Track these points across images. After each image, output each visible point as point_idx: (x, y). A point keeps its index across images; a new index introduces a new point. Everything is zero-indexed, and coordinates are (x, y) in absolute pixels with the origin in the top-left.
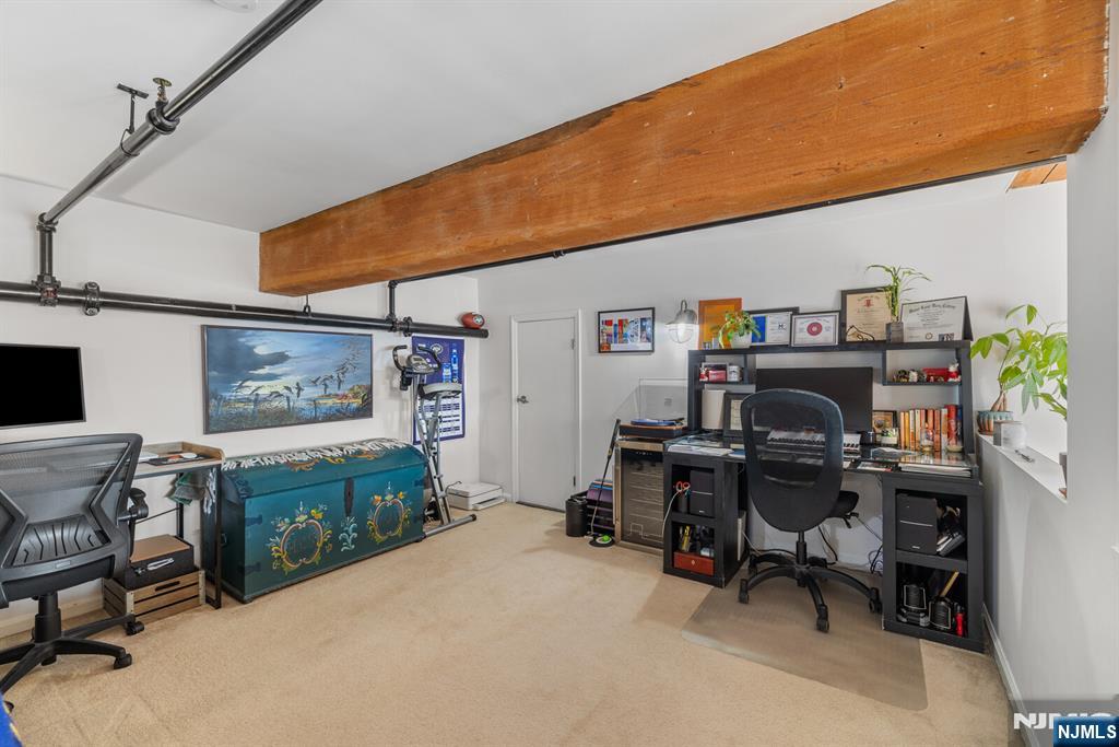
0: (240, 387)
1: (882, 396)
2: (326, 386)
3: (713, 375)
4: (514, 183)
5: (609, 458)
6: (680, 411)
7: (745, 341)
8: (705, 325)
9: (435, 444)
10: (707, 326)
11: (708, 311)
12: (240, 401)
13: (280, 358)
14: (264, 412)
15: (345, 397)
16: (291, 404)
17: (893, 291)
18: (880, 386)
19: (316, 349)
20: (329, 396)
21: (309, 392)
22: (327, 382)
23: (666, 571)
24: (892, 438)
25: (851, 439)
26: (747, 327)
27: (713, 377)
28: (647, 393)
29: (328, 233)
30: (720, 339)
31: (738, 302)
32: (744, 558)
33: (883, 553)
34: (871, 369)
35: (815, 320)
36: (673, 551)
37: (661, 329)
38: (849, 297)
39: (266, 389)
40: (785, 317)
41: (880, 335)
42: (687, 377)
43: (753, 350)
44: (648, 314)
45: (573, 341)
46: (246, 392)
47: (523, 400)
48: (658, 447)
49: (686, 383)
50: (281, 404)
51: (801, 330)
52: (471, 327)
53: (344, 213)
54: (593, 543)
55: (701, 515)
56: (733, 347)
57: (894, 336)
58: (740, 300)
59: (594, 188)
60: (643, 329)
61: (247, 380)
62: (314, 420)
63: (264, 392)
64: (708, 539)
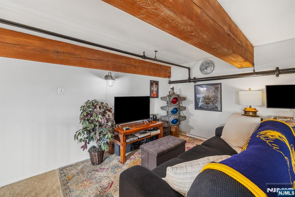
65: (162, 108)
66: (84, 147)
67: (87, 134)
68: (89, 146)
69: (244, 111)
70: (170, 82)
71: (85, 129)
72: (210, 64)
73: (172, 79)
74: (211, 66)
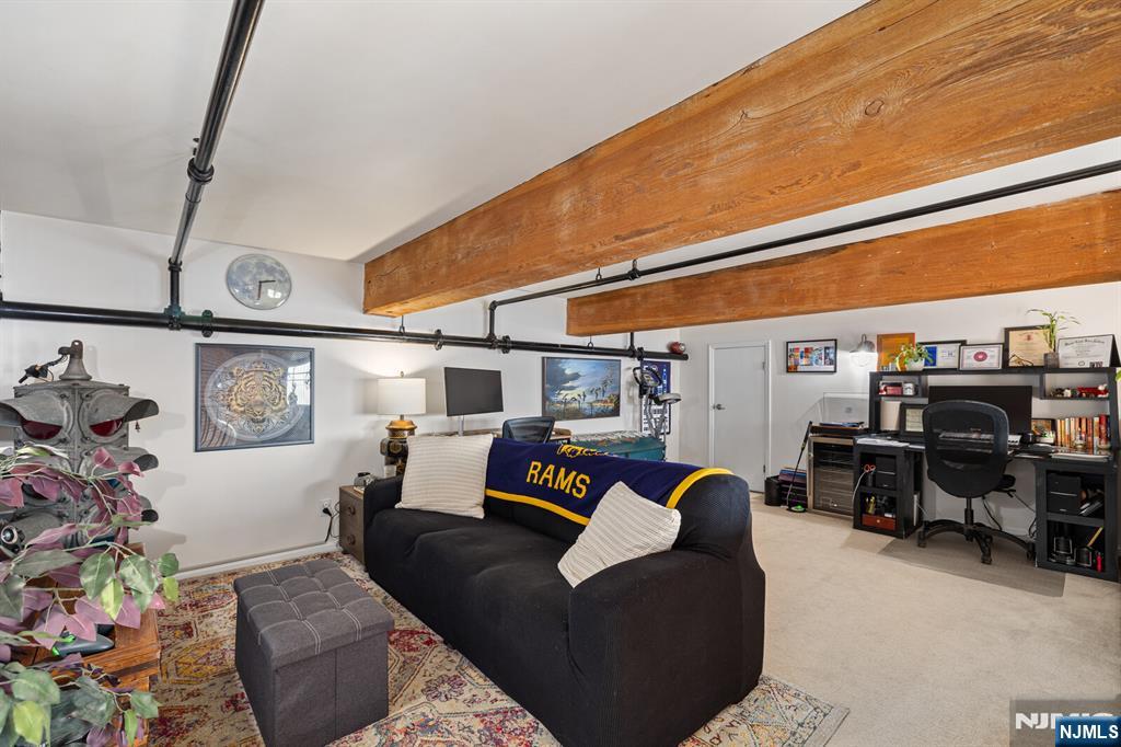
0: (559, 394)
1: (1040, 408)
2: (597, 394)
3: (890, 390)
4: (775, 281)
5: (803, 449)
6: (863, 418)
7: (919, 365)
8: (883, 354)
9: (661, 437)
10: (885, 355)
11: (884, 342)
12: (559, 402)
13: (576, 376)
15: (606, 402)
16: (580, 405)
17: (1051, 328)
18: (1038, 400)
19: (593, 370)
20: (598, 401)
21: (590, 398)
22: (598, 392)
23: (855, 527)
24: (1049, 438)
25: (1015, 439)
26: (920, 355)
27: (890, 392)
28: (830, 403)
29: (627, 302)
30: (897, 365)
31: (911, 336)
32: (918, 526)
33: (1037, 525)
34: (1031, 387)
35: (981, 350)
36: (861, 514)
37: (842, 356)
38: (1011, 333)
39: (570, 395)
40: (955, 347)
41: (1038, 361)
42: (868, 391)
43: (926, 372)
44: (832, 344)
45: (764, 363)
46: (561, 397)
47: (719, 407)
48: (849, 442)
49: (867, 396)
50: (575, 405)
51: (969, 357)
52: (676, 352)
53: (643, 290)
54: (789, 510)
55: (885, 488)
56: (908, 369)
57: (1051, 363)
58: (913, 334)
59: (833, 288)
60: (827, 355)
61: (562, 390)
62: (590, 417)
63: (569, 397)
64: (892, 505)
69: (387, 431)
72: (278, 276)
74: (280, 281)
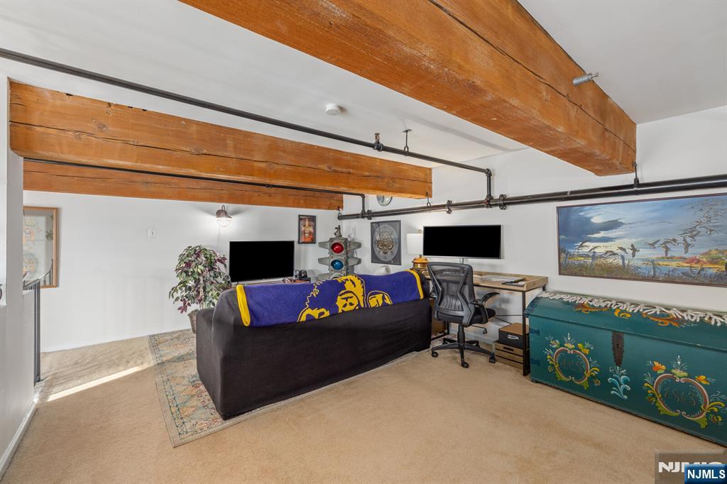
0: (581, 246)
2: (667, 249)
12: (581, 256)
14: (600, 266)
15: (697, 261)
16: (626, 262)
22: (667, 245)
61: (585, 242)
65: (321, 261)
66: (183, 309)
67: (186, 292)
68: (190, 309)
70: (341, 217)
71: (183, 283)
73: (344, 212)
